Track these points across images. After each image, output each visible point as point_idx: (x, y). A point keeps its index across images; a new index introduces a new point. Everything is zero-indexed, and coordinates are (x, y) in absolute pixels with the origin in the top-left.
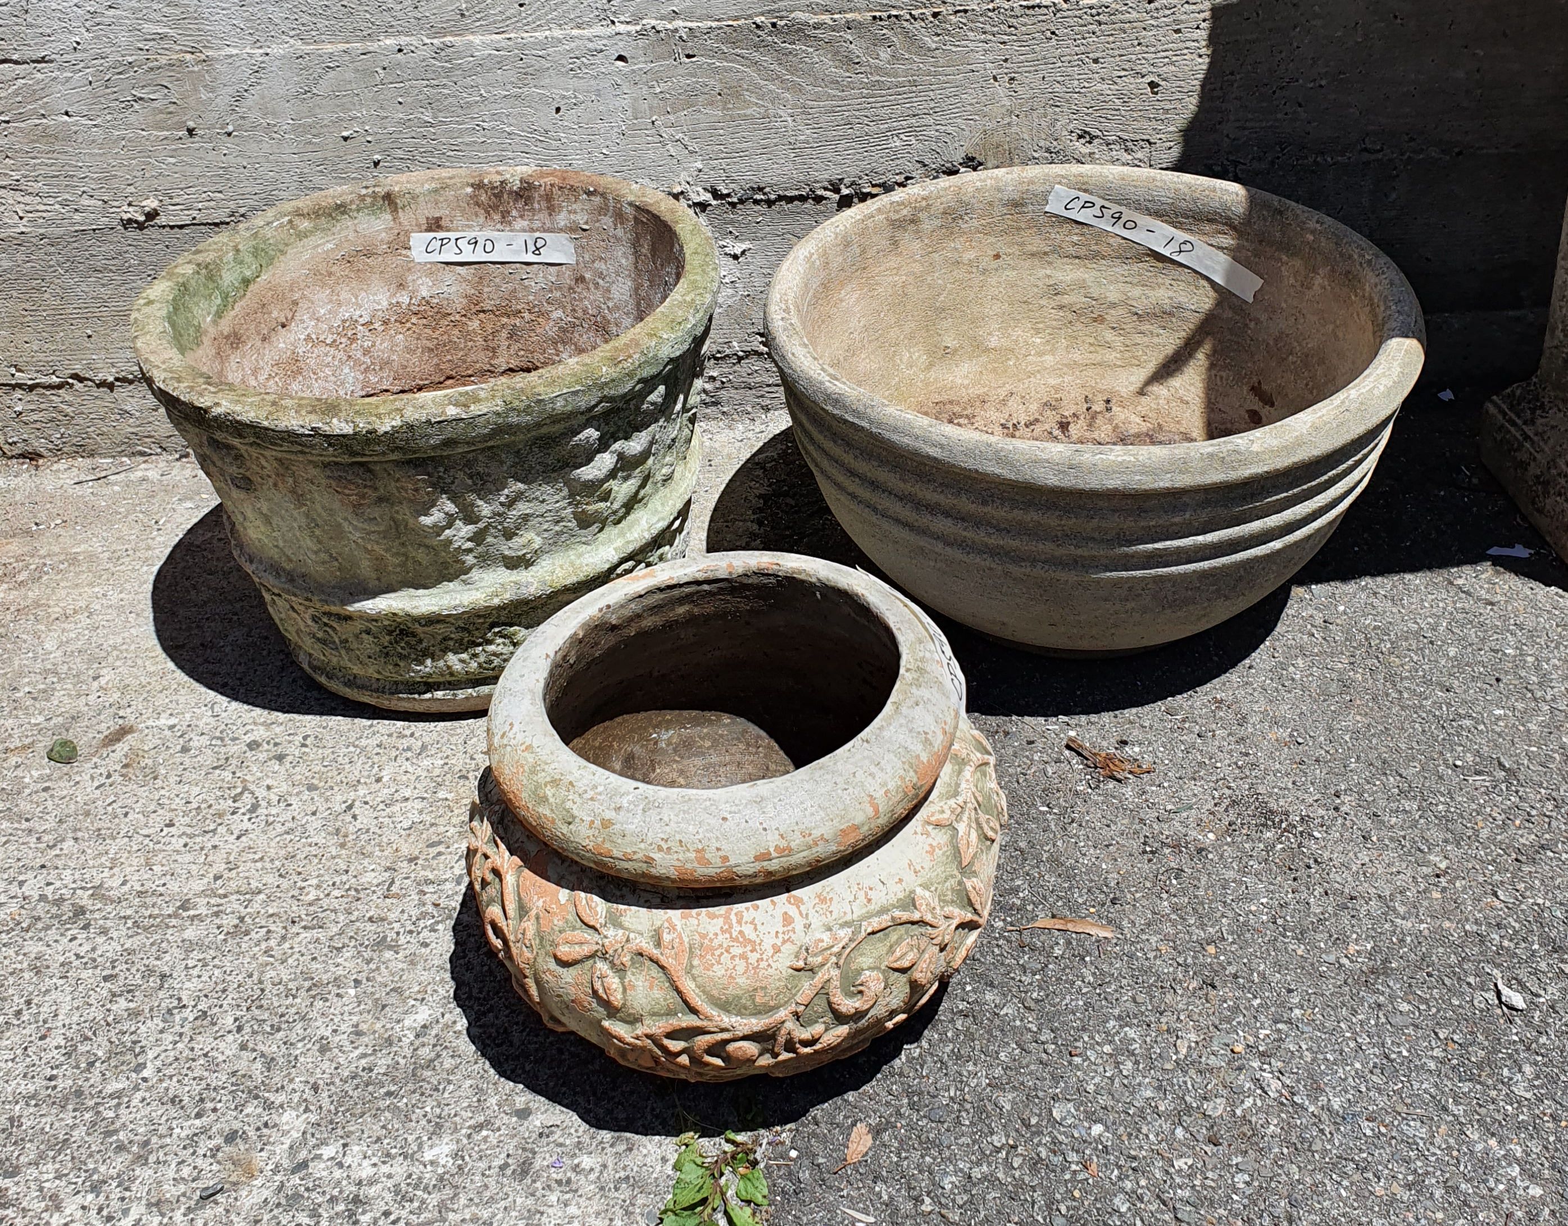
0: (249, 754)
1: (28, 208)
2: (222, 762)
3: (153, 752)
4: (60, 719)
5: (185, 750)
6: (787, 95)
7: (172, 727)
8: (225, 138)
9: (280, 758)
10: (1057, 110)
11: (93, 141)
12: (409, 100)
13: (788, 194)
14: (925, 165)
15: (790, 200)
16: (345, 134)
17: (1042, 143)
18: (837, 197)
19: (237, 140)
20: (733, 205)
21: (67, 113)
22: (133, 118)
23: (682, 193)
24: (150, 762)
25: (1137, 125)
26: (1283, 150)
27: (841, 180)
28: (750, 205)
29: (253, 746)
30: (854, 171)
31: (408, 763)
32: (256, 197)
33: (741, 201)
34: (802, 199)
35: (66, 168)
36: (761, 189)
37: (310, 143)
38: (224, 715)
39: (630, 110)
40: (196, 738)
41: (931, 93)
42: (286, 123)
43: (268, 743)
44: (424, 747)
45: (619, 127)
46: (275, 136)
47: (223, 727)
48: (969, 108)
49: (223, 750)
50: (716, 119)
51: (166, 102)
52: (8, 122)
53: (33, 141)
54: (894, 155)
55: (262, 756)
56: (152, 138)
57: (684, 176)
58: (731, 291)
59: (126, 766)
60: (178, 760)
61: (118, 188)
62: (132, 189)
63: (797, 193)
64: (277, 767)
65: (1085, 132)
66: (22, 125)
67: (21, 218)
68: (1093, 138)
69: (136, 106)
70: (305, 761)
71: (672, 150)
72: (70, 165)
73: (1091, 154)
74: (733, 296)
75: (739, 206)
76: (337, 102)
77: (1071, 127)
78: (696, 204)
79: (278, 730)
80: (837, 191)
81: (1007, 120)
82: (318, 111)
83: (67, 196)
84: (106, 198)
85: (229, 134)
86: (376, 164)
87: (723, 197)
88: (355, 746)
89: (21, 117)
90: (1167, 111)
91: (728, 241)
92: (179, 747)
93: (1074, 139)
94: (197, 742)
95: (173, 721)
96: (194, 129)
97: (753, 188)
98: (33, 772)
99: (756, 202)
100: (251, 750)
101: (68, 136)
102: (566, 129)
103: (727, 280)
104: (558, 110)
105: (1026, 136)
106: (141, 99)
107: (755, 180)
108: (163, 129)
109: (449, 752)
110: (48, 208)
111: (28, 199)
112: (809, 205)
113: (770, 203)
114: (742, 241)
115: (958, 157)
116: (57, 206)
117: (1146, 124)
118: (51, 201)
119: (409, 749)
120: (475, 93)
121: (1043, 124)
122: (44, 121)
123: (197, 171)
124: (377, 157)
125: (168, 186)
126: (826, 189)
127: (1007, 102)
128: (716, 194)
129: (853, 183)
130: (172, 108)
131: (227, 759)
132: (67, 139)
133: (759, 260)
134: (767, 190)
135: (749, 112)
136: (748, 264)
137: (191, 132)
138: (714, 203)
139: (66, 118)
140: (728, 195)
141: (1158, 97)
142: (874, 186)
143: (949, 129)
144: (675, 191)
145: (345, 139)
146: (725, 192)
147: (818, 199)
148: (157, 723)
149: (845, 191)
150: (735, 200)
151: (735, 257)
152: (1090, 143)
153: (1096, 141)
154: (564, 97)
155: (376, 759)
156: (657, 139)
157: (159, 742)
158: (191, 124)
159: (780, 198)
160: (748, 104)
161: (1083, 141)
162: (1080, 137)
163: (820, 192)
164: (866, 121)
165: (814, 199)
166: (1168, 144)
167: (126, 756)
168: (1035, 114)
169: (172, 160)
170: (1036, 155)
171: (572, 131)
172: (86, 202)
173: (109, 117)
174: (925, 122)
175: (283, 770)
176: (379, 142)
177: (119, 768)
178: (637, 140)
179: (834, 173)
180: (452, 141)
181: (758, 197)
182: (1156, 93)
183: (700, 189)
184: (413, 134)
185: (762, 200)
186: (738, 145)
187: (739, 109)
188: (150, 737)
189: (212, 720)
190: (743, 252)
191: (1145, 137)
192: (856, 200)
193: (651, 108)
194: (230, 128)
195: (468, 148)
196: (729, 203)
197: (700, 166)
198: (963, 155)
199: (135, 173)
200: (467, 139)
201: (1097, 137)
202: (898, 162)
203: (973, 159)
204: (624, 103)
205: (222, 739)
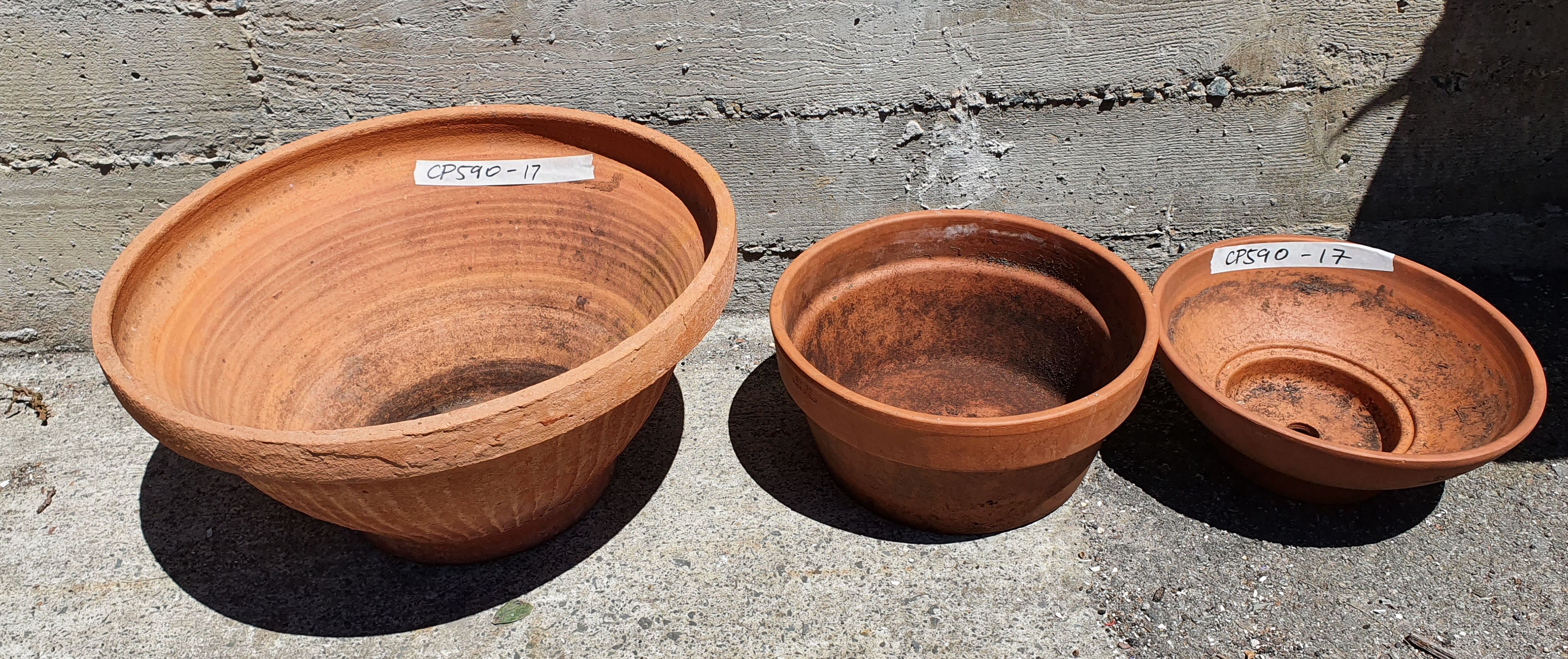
0: (643, 632)
1: (357, 108)
2: (620, 641)
3: (552, 630)
4: (452, 595)
5: (582, 628)
6: (1070, 8)
7: (562, 604)
8: (547, 46)
9: (674, 636)
10: (1312, 25)
11: (423, 47)
12: (722, 12)
13: (1057, 98)
14: (1184, 74)
15: (1057, 103)
16: (659, 43)
17: (1292, 56)
18: (1100, 101)
19: (558, 48)
20: (1004, 108)
21: (399, 21)
22: (461, 26)
23: (960, 97)
24: (552, 641)
25: (1380, 40)
26: (1503, 64)
27: (1107, 86)
28: (1019, 108)
29: (645, 623)
30: (1120, 78)
31: (796, 644)
32: (572, 101)
33: (1012, 105)
34: (1068, 102)
35: (396, 71)
36: (1032, 94)
37: (626, 51)
38: (607, 591)
39: (923, 21)
40: (588, 615)
41: (1201, 9)
42: (604, 32)
43: (658, 620)
44: (805, 627)
45: (911, 37)
46: (593, 44)
47: (610, 603)
48: (1233, 22)
49: (618, 628)
50: (1002, 30)
51: (493, 11)
52: (343, 28)
53: (365, 46)
54: (1158, 64)
55: (657, 634)
56: (478, 45)
57: (964, 82)
58: (989, 186)
59: (530, 645)
60: (579, 639)
61: (443, 91)
62: (456, 92)
63: (1065, 97)
64: (674, 647)
65: (1333, 46)
66: (356, 31)
67: (351, 117)
68: (1338, 51)
69: (465, 15)
70: (699, 640)
71: (956, 58)
72: (399, 69)
73: (1334, 66)
74: (991, 189)
75: (1009, 109)
76: (655, 13)
77: (1320, 42)
78: (970, 108)
79: (663, 606)
80: (1101, 95)
81: (1265, 34)
82: (636, 21)
83: (395, 97)
84: (431, 100)
85: (551, 42)
86: (685, 71)
87: (996, 101)
88: (741, 625)
89: (356, 24)
90: (1409, 28)
91: (994, 141)
92: (575, 625)
93: (1322, 52)
94: (591, 620)
95: (561, 598)
96: (518, 38)
97: (1025, 93)
98: (443, 652)
99: (1026, 105)
100: (644, 628)
101: (397, 42)
102: (861, 39)
103: (987, 176)
104: (857, 21)
105: (1279, 49)
106: (470, 8)
107: (1027, 85)
108: (488, 36)
109: (831, 633)
110: (377, 108)
111: (358, 100)
112: (1073, 108)
113: (1038, 106)
114: (1007, 140)
115: (1216, 66)
116: (385, 107)
117: (1388, 40)
118: (380, 102)
119: (791, 628)
120: (783, 6)
121: (1297, 38)
122: (378, 27)
123: (519, 76)
124: (686, 65)
125: (490, 89)
126: (1091, 94)
127: (1267, 18)
128: (990, 98)
129: (1118, 89)
130: (499, 17)
131: (624, 638)
132: (398, 45)
133: (1019, 158)
134: (1037, 95)
135: (1033, 23)
136: (1008, 161)
137: (515, 39)
138: (987, 106)
139: (398, 25)
140: (1002, 99)
141: (1404, 15)
142: (1135, 91)
143: (1212, 41)
144: (954, 96)
145: (659, 48)
146: (1000, 96)
147: (1083, 103)
148: (547, 599)
149: (1109, 96)
150: (1007, 104)
151: (998, 155)
152: (1334, 56)
153: (1340, 55)
154: (864, 9)
155: (765, 638)
156: (946, 48)
157: (554, 619)
158: (516, 32)
159: (1049, 102)
160: (1033, 16)
161: (1328, 54)
162: (1327, 50)
163: (1085, 97)
164: (1138, 32)
165: (1078, 103)
166: (1403, 58)
167: (527, 634)
168: (1291, 29)
169: (497, 66)
170: (1285, 66)
171: (867, 41)
172: (413, 103)
173: (438, 25)
174: (1191, 34)
175: (680, 650)
176: (689, 51)
177: (524, 648)
178: (925, 49)
179: (1100, 80)
180: (756, 51)
181: (1028, 101)
182: (1403, 11)
183: (977, 94)
184: (722, 44)
185: (1031, 104)
186: (1018, 54)
187: (1023, 20)
188: (544, 614)
189: (597, 596)
190: (1006, 151)
191: (1384, 52)
192: (1116, 104)
193: (942, 19)
194: (553, 36)
195: (770, 57)
196: (1001, 107)
197: (981, 73)
198: (1220, 65)
199: (461, 77)
200: (771, 48)
201: (1341, 51)
202: (1161, 70)
203: (1227, 69)
204: (919, 15)
205: (613, 616)
